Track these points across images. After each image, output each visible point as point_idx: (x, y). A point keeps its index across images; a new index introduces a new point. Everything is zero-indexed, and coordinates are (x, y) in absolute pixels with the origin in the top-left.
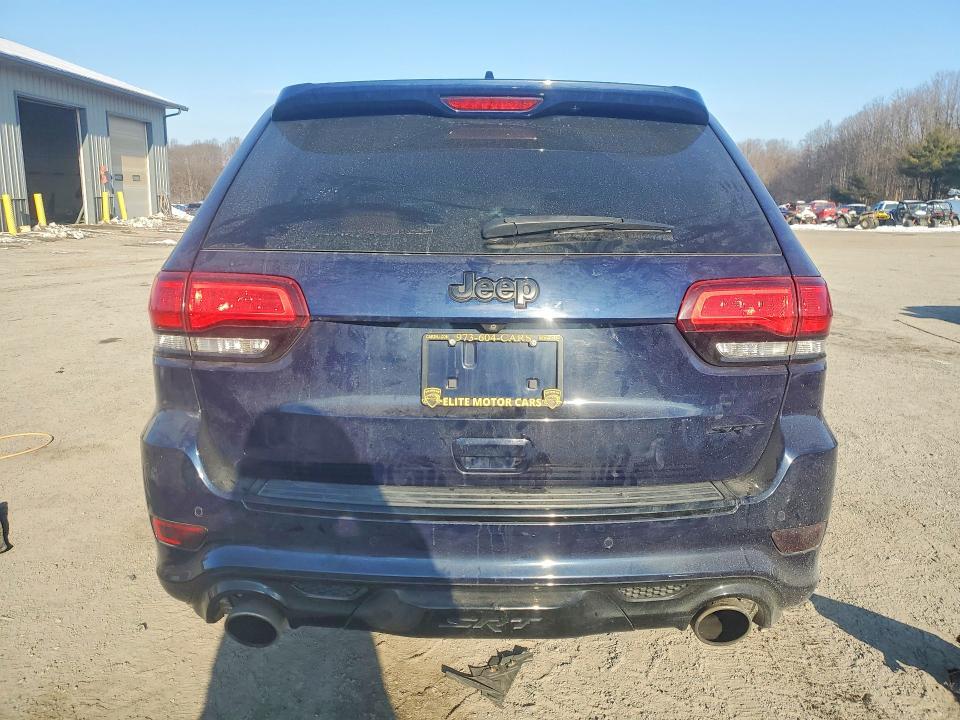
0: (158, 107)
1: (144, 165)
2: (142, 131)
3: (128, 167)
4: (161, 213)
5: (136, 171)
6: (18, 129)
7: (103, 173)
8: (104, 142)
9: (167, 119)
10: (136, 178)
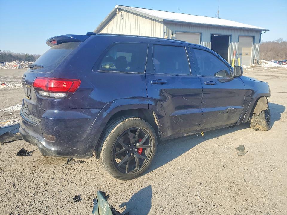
0: (259, 31)
1: (250, 50)
2: (252, 39)
3: (244, 51)
4: (254, 64)
5: (247, 52)
6: (210, 43)
7: (234, 53)
8: (237, 44)
9: (262, 34)
10: (247, 54)
